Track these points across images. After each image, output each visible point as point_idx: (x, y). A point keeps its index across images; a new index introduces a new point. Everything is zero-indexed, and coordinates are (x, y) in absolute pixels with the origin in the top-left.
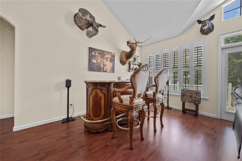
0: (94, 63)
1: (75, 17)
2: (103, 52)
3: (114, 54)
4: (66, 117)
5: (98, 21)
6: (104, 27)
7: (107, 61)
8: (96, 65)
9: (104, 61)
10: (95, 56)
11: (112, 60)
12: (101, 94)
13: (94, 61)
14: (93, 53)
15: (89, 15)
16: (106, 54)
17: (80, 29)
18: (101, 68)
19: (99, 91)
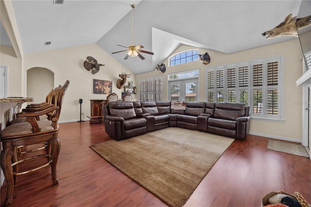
0: (97, 89)
1: (84, 63)
2: (103, 81)
3: (112, 82)
4: (79, 120)
5: (99, 63)
6: (104, 65)
7: (106, 87)
8: (98, 90)
9: (104, 87)
10: (97, 85)
11: (110, 86)
12: (97, 106)
13: (97, 88)
14: (96, 83)
15: (93, 60)
16: (105, 82)
17: (87, 71)
18: (102, 92)
19: (96, 104)
